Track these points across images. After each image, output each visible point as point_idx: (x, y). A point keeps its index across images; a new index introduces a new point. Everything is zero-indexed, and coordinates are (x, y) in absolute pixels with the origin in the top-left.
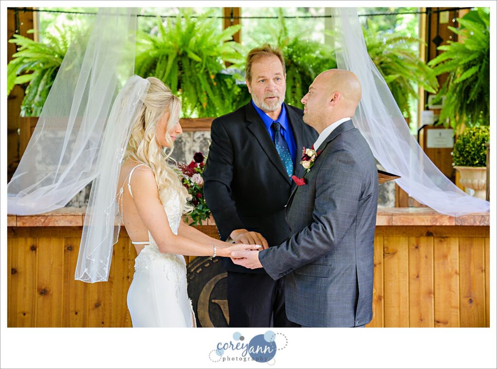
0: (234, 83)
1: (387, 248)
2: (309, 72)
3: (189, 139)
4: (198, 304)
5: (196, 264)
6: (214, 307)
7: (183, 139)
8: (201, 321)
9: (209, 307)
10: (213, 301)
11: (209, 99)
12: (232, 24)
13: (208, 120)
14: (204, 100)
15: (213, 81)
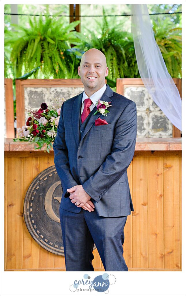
1: (166, 164)
2: (121, 50)
3: (47, 92)
4: (45, 200)
5: (43, 174)
6: (55, 202)
7: (44, 92)
8: (47, 210)
9: (52, 202)
10: (55, 198)
11: (60, 67)
12: (75, 20)
13: (59, 80)
14: (57, 69)
15: (62, 56)
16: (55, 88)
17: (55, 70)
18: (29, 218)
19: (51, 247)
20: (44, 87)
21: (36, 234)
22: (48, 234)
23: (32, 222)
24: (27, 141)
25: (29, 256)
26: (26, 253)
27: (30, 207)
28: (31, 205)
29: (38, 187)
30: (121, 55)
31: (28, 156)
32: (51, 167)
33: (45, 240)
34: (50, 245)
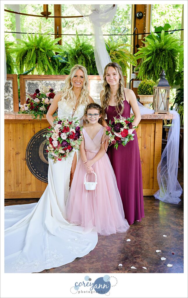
0: (59, 61)
2: (88, 57)
3: (40, 83)
4: (39, 150)
5: (38, 135)
7: (38, 83)
9: (43, 152)
10: (45, 149)
11: (48, 67)
12: (58, 37)
13: (48, 76)
14: (46, 68)
15: (50, 60)
16: (45, 81)
17: (45, 69)
18: (29, 162)
19: (43, 179)
20: (38, 80)
21: (34, 171)
22: (41, 171)
23: (31, 164)
24: (27, 113)
25: (30, 184)
26: (28, 182)
27: (30, 155)
28: (30, 153)
29: (34, 143)
30: (88, 60)
31: (27, 123)
32: (43, 130)
33: (40, 174)
34: (43, 178)
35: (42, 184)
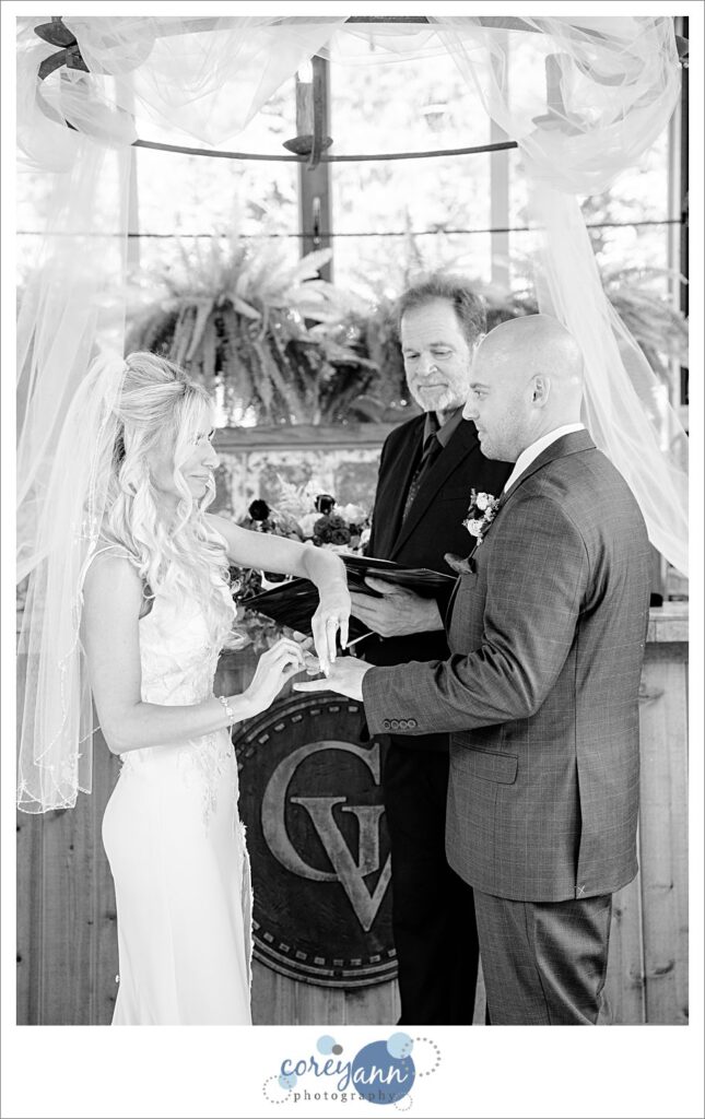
0: (323, 358)
3: (239, 468)
4: (263, 805)
6: (296, 812)
7: (228, 468)
8: (270, 841)
9: (285, 813)
10: (293, 800)
11: (275, 389)
12: (316, 248)
14: (266, 392)
15: (283, 355)
16: (264, 455)
17: (260, 400)
20: (230, 453)
22: (275, 917)
32: (282, 700)
33: (266, 936)
34: (282, 952)
35: (274, 988)
